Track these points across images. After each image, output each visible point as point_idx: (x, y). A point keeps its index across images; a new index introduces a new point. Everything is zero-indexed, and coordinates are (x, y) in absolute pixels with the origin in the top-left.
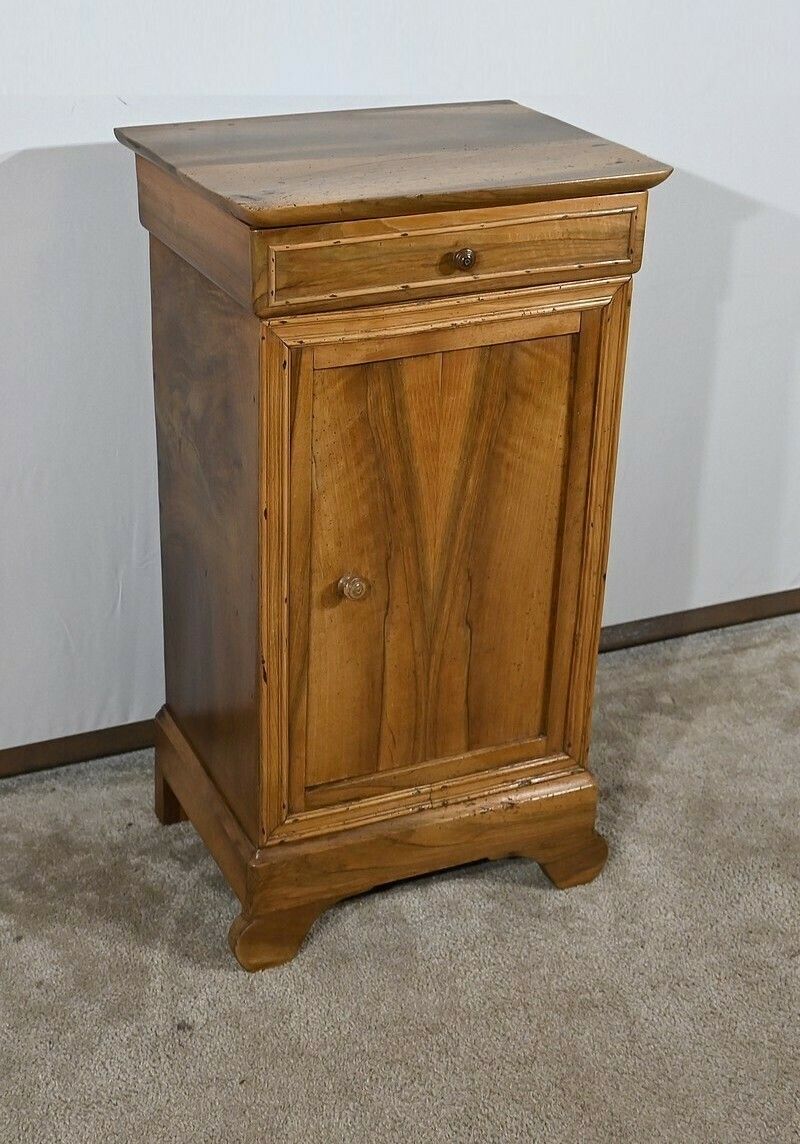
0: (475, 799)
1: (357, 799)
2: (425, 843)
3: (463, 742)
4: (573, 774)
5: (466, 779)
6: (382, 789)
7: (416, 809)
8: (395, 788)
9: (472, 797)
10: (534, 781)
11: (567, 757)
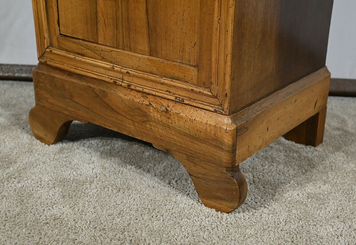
0: (149, 94)
1: (83, 55)
2: (114, 107)
3: (147, 49)
4: (215, 111)
5: (141, 74)
6: (96, 55)
7: (112, 81)
8: (103, 59)
9: (145, 90)
10: (186, 102)
11: (210, 94)
